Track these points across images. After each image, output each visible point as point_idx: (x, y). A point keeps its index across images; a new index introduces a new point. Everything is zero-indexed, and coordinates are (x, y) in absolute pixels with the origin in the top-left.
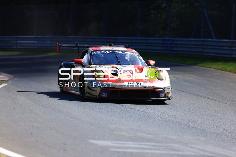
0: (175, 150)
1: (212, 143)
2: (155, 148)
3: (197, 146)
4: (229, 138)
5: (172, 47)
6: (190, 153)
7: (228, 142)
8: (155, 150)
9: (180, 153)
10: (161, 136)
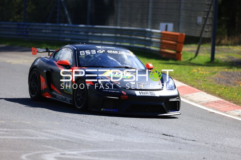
0: (29, 136)
1: (66, 128)
2: (7, 133)
3: (52, 131)
4: (83, 122)
5: (27, 32)
6: (44, 138)
7: (82, 126)
8: (8, 135)
9: (34, 138)
10: (14, 122)
